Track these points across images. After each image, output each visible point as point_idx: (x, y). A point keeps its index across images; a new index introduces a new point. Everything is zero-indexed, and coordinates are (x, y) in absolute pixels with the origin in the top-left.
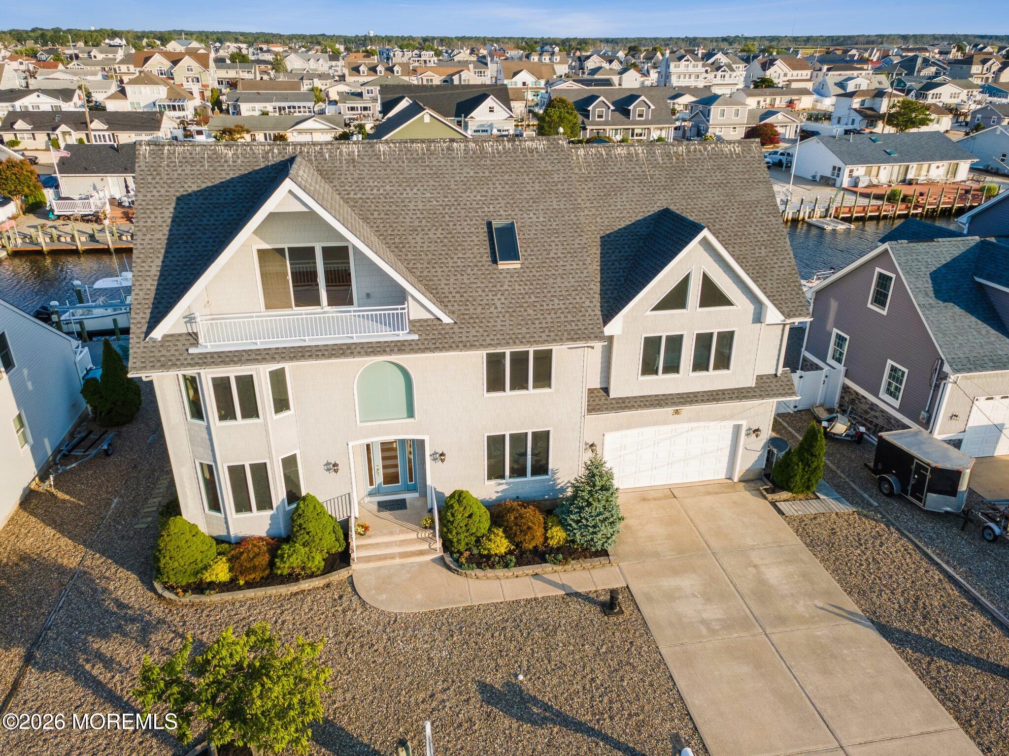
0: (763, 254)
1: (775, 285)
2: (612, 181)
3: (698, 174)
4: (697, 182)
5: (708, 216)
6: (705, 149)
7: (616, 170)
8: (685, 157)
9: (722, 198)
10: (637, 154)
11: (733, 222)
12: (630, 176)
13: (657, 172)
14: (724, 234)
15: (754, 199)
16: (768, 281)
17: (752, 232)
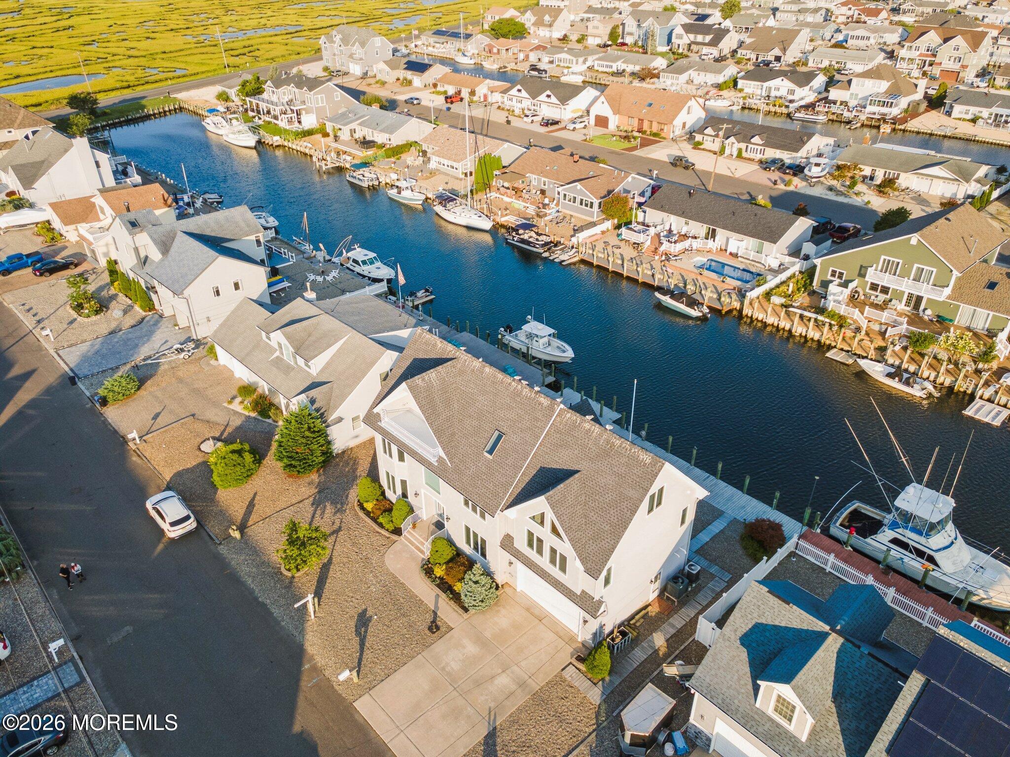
0: (606, 529)
1: (596, 549)
2: (569, 440)
3: (613, 462)
4: (609, 466)
5: (598, 488)
6: (630, 450)
7: (576, 435)
8: (616, 448)
9: (614, 483)
10: (593, 432)
11: (607, 500)
12: (579, 443)
13: (594, 448)
14: (597, 504)
15: (630, 495)
16: (594, 545)
17: (612, 513)
